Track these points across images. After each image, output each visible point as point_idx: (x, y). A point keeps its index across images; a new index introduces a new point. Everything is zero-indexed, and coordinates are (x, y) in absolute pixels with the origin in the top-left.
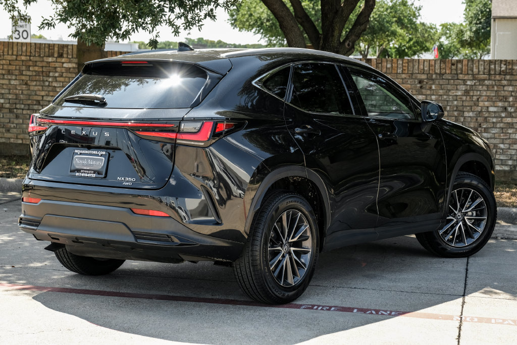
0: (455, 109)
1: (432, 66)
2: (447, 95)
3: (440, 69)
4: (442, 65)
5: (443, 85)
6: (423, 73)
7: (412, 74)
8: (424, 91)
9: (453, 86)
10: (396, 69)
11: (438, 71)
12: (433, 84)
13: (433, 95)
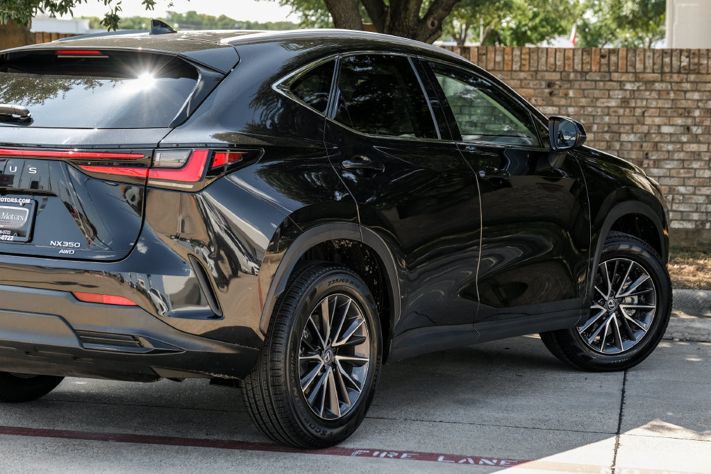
0: (606, 129)
1: (569, 59)
2: (593, 107)
3: (582, 64)
4: (584, 57)
5: (587, 89)
6: (555, 71)
7: (536, 72)
8: (555, 99)
9: (602, 92)
10: (510, 63)
11: (578, 68)
12: (571, 89)
13: (571, 106)
